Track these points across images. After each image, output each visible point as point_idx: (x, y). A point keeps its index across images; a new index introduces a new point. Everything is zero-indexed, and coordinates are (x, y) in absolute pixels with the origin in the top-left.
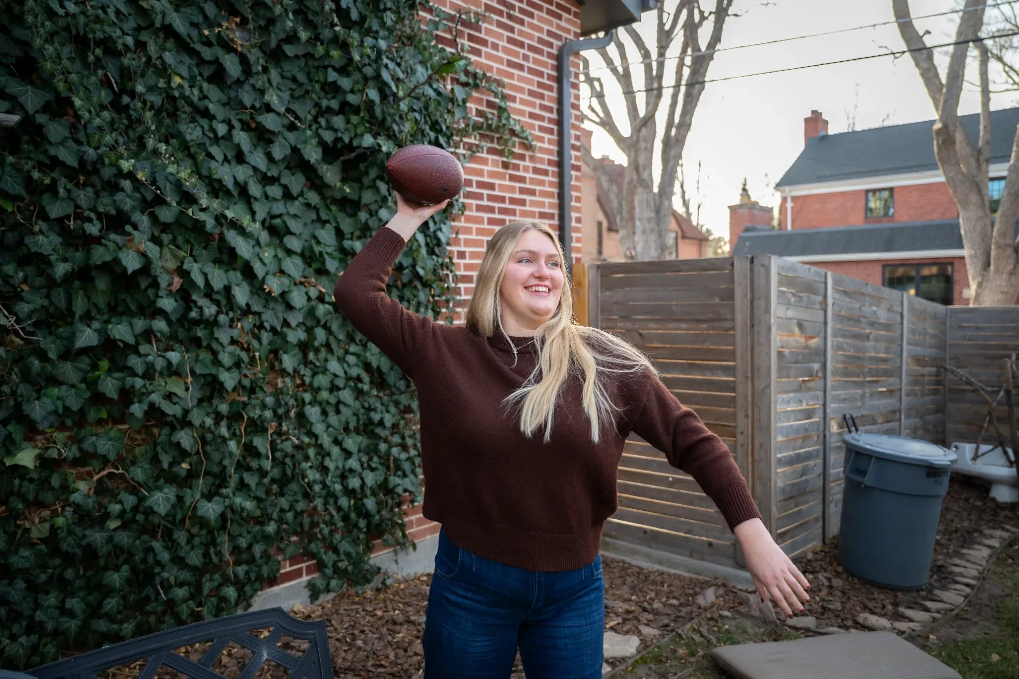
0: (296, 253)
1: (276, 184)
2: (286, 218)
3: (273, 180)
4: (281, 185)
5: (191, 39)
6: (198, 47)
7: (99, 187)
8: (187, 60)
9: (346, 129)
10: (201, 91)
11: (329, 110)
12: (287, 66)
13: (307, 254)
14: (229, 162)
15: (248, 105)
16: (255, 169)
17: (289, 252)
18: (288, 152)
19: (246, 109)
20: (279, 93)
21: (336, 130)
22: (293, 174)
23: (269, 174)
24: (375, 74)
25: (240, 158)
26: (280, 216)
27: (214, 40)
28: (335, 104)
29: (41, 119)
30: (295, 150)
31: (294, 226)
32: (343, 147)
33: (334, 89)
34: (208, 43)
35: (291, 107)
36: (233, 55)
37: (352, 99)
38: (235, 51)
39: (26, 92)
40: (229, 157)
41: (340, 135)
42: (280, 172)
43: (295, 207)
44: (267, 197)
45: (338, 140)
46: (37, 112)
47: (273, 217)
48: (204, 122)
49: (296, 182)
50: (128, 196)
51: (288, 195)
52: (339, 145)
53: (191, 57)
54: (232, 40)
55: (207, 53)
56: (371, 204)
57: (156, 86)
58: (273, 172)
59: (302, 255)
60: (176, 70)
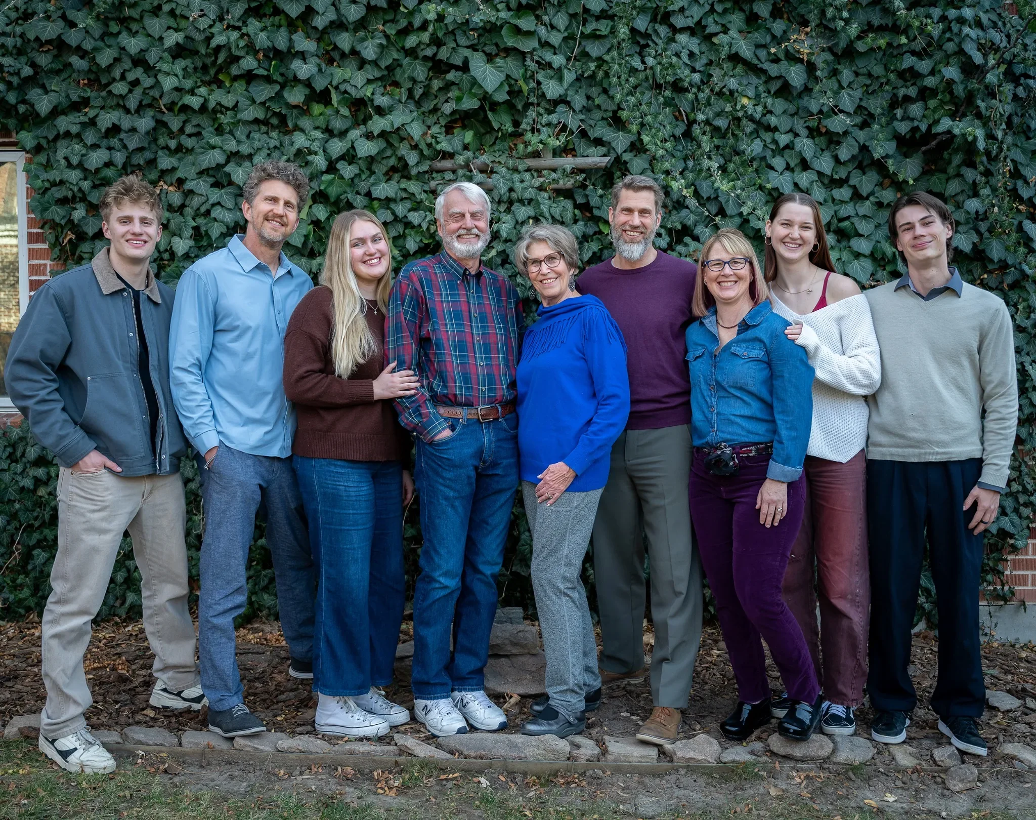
0: (865, 256)
1: (845, 185)
2: (855, 220)
3: (841, 183)
4: (850, 186)
5: (759, 59)
6: (766, 66)
7: (670, 207)
8: (754, 80)
9: (924, 116)
10: (765, 107)
11: (907, 99)
12: (861, 63)
13: (879, 256)
14: (792, 170)
15: (815, 111)
16: (820, 174)
17: (858, 255)
18: (856, 151)
19: (812, 115)
20: (851, 92)
21: (912, 120)
22: (864, 173)
23: (836, 177)
24: (957, 49)
25: (805, 165)
26: (848, 218)
27: (781, 56)
28: (912, 92)
29: (626, 157)
30: (864, 148)
31: (864, 227)
32: (921, 136)
33: (911, 75)
34: (776, 60)
35: (863, 104)
36: (799, 65)
37: (930, 82)
38: (801, 61)
39: (618, 137)
40: (792, 165)
41: (916, 123)
42: (849, 173)
43: (865, 208)
44: (833, 200)
45: (915, 129)
46: (625, 151)
47: (841, 220)
48: (768, 137)
49: (866, 182)
50: (691, 212)
51: (857, 196)
52: (917, 135)
53: (759, 78)
54: (798, 52)
55: (773, 70)
56: (956, 195)
57: (723, 111)
58: (842, 173)
59: (872, 256)
60: (744, 93)
